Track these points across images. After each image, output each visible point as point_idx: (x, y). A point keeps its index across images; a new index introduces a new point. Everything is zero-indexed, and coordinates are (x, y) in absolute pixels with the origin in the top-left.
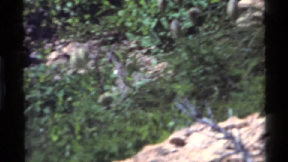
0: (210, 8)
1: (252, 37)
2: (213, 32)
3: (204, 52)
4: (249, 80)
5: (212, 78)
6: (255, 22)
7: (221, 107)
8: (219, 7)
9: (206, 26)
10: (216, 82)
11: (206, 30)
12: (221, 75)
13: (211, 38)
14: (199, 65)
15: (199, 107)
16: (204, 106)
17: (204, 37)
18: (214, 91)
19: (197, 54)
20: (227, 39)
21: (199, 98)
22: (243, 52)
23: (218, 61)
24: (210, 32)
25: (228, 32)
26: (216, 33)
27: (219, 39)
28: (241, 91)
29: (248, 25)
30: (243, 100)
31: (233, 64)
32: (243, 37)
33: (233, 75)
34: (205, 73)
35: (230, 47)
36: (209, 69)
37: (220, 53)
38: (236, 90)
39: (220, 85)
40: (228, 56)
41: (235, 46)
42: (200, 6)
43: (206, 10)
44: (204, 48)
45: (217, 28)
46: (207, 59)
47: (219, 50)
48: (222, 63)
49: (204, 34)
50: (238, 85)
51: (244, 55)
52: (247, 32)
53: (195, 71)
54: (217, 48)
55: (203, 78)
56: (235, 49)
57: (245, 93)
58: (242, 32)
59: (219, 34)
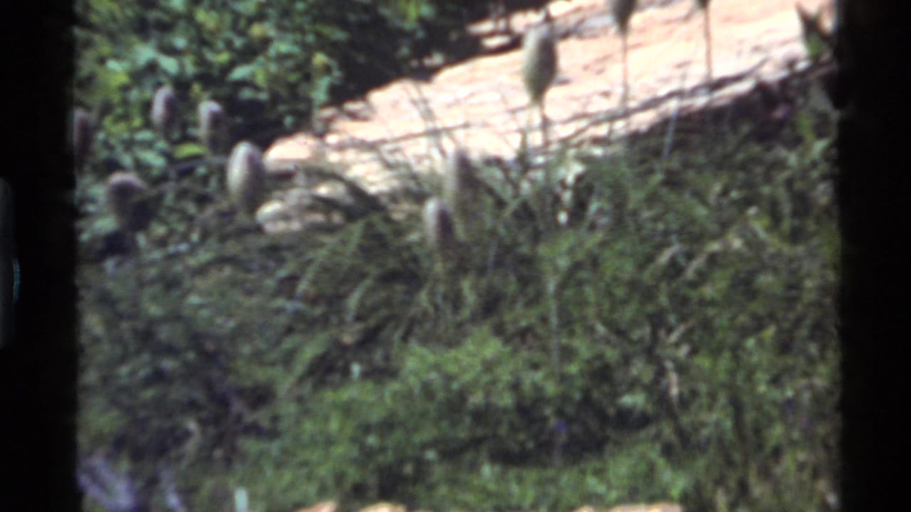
0: (173, 174)
1: (310, 262)
2: (183, 247)
3: (154, 310)
4: (300, 400)
5: (178, 393)
6: (319, 218)
7: (209, 484)
8: (201, 170)
9: (159, 230)
10: (192, 406)
11: (162, 243)
12: (209, 386)
13: (178, 268)
14: (138, 352)
15: (139, 484)
17: (153, 263)
18: (188, 434)
19: (132, 317)
20: (228, 271)
21: (137, 456)
22: (279, 311)
23: (196, 339)
24: (171, 249)
25: (232, 248)
26: (193, 250)
27: (202, 271)
28: (273, 434)
29: (296, 226)
30: (279, 465)
31: (246, 349)
32: (281, 262)
33: (248, 383)
34: (159, 377)
35: (238, 296)
36: (168, 364)
37: (205, 313)
38: (255, 430)
39: (204, 414)
40: (232, 324)
41: (250, 293)
42: (140, 167)
43: (163, 178)
44: (154, 299)
45: (195, 237)
46: (164, 333)
47: (201, 306)
48: (210, 346)
49: (157, 255)
50: (262, 417)
51: (283, 320)
52: (290, 248)
53: (124, 370)
54: (194, 299)
55: (149, 394)
56: (254, 301)
57: (286, 441)
58: (275, 250)
59: (204, 256)
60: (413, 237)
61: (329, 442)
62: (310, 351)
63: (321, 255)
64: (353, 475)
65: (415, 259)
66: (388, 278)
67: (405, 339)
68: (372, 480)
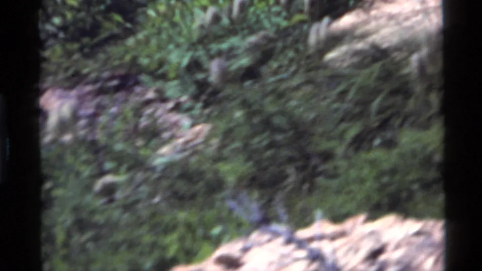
1: (353, 84)
2: (286, 75)
3: (271, 109)
4: (347, 157)
5: (285, 153)
7: (300, 204)
9: (274, 65)
10: (291, 160)
11: (275, 73)
12: (301, 149)
13: (283, 87)
14: (263, 131)
15: (263, 202)
16: (270, 200)
17: (270, 84)
18: (287, 176)
19: (259, 113)
20: (310, 88)
21: (262, 186)
22: (336, 110)
23: (294, 124)
24: (281, 76)
25: (313, 75)
27: (297, 88)
28: (334, 176)
30: (338, 192)
31: (320, 130)
32: (339, 84)
34: (272, 145)
36: (279, 137)
37: (299, 111)
39: (298, 164)
40: (312, 116)
44: (272, 103)
45: (293, 69)
46: (278, 121)
47: (297, 107)
48: (301, 128)
49: (273, 79)
50: (328, 166)
51: (339, 115)
53: (256, 140)
54: (293, 103)
55: (269, 153)
57: (342, 180)
58: (335, 78)
59: (296, 82)
60: (406, 71)
61: (362, 181)
62: (353, 131)
63: (359, 80)
64: (376, 198)
65: (407, 83)
66: (394, 93)
67: (401, 125)
68: (386, 200)
